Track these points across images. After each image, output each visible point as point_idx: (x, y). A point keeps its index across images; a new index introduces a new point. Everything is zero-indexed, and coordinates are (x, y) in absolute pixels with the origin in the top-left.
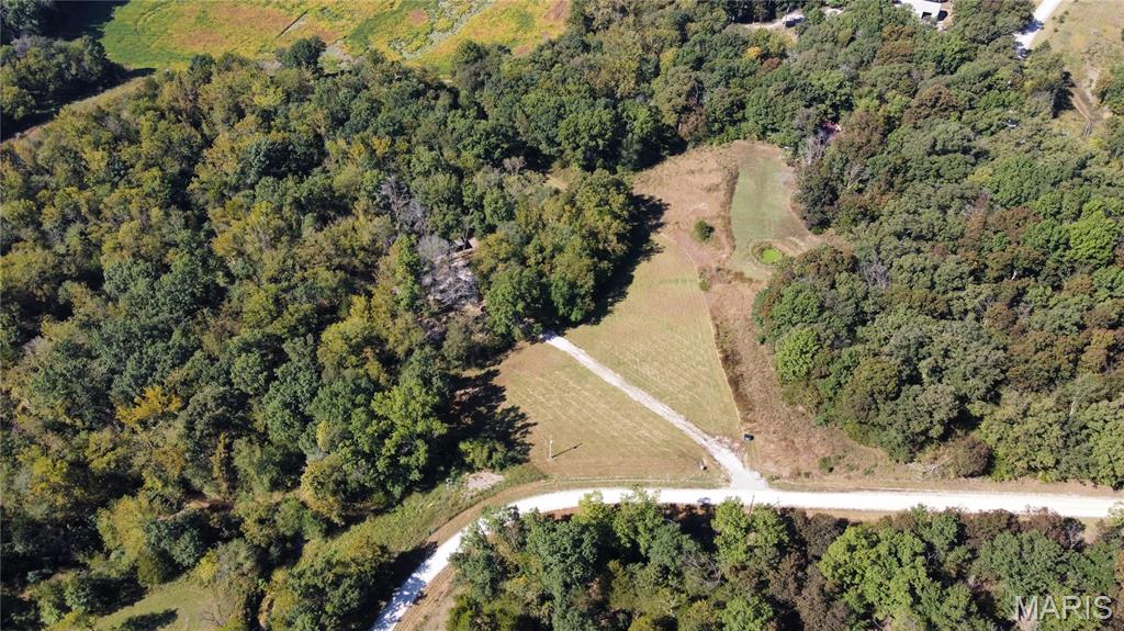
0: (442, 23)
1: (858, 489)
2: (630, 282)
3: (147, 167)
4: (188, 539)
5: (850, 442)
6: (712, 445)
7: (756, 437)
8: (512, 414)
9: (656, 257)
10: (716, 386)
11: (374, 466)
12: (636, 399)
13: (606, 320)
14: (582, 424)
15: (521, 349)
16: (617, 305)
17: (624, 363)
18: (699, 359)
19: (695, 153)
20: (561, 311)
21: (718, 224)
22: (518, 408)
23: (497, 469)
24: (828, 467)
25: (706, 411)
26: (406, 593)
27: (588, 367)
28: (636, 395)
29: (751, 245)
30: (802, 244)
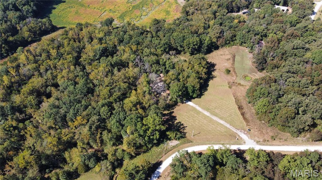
0: (144, 13)
1: (283, 145)
2: (208, 86)
3: (68, 54)
4: (93, 160)
5: (279, 131)
6: (239, 132)
7: (251, 130)
8: (179, 124)
9: (214, 79)
10: (237, 115)
11: (144, 139)
12: (215, 119)
13: (203, 97)
14: (200, 127)
15: (179, 105)
16: (205, 93)
17: (210, 109)
18: (231, 108)
19: (222, 49)
20: (191, 94)
21: (231, 69)
22: (181, 122)
23: (178, 139)
24: (274, 138)
25: (235, 123)
26: (155, 175)
27: (200, 110)
28: (215, 118)
29: (242, 75)
30: (256, 75)
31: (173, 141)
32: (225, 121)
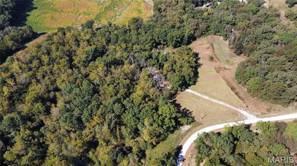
0: (118, 14)
3: (61, 58)
4: (120, 155)
5: (271, 104)
6: (238, 110)
7: (248, 106)
9: (201, 66)
10: (233, 96)
11: (163, 128)
12: (214, 101)
13: (197, 83)
14: (204, 110)
15: (180, 93)
16: (198, 79)
17: (207, 93)
18: (225, 89)
19: (199, 40)
20: (188, 82)
21: (213, 56)
22: (186, 108)
23: (189, 124)
24: (269, 110)
25: (233, 102)
26: (180, 159)
30: (236, 59)
31: (185, 126)
32: (224, 102)
